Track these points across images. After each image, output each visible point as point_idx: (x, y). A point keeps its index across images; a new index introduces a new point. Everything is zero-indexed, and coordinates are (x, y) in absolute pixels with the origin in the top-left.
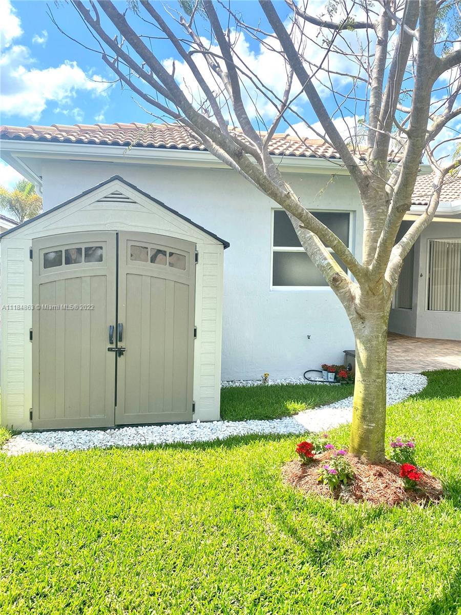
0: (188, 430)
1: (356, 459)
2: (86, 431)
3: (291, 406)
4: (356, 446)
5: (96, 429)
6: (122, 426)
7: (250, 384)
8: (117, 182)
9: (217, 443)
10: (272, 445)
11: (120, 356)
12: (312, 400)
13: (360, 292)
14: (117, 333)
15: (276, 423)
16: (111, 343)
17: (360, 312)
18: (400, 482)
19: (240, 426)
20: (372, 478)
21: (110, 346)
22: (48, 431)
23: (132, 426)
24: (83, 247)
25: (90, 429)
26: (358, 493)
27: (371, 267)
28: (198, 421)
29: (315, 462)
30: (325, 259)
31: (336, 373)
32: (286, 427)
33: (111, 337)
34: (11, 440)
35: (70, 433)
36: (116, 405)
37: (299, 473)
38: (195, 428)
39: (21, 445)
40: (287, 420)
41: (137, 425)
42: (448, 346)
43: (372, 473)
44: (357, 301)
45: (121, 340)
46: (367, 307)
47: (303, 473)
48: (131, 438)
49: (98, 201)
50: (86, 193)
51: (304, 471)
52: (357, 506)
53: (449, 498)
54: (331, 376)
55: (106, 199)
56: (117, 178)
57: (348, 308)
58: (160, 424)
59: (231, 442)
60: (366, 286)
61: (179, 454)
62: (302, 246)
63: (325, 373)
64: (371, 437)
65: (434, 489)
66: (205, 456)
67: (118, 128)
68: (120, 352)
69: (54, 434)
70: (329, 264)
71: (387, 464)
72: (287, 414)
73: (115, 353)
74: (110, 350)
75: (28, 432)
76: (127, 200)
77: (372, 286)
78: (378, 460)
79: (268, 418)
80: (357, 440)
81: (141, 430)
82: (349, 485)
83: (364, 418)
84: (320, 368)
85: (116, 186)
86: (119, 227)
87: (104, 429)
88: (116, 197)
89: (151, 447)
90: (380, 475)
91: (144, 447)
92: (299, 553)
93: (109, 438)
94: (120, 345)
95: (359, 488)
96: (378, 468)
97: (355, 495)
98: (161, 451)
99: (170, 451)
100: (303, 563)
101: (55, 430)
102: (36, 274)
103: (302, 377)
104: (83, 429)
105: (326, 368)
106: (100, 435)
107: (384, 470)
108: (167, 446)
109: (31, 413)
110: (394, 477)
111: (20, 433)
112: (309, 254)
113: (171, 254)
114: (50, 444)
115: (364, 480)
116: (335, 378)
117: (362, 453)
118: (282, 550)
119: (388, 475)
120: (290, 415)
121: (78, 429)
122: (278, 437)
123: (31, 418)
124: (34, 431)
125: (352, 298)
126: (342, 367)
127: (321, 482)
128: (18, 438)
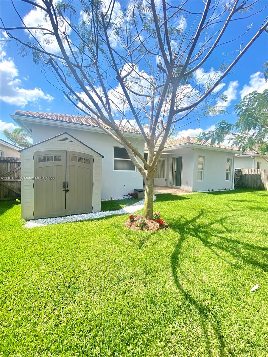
0: (91, 215)
1: (146, 219)
2: (55, 218)
3: (122, 206)
4: (146, 215)
5: (58, 217)
6: (68, 215)
7: (107, 200)
8: (66, 134)
9: (102, 218)
10: (119, 217)
11: (67, 192)
12: (127, 204)
13: (147, 172)
14: (66, 185)
15: (118, 211)
16: (64, 188)
17: (147, 178)
18: (158, 224)
19: (108, 213)
20: (151, 224)
21: (64, 189)
22: (40, 219)
23: (71, 215)
24: (54, 156)
25: (56, 217)
26: (148, 228)
27: (151, 165)
28: (94, 212)
29: (135, 221)
30: (137, 163)
31: (132, 196)
32: (121, 212)
33: (64, 186)
34: (26, 223)
35: (49, 219)
36: (65, 209)
37: (130, 224)
38: (93, 214)
39: (31, 225)
40: (121, 210)
41: (73, 215)
42: (160, 187)
43: (150, 222)
44: (146, 175)
45: (67, 187)
46: (149, 176)
47: (131, 224)
48: (72, 219)
49: (59, 140)
50: (54, 138)
51: (132, 224)
52: (148, 232)
53: (170, 227)
54: (131, 197)
55: (62, 140)
56: (66, 133)
57: (143, 177)
58: (81, 214)
59: (107, 217)
60: (149, 171)
61: (91, 223)
62: (130, 159)
63: (129, 196)
64: (150, 212)
65: (166, 225)
66: (99, 222)
67: (60, 115)
68: (67, 191)
69: (43, 220)
70: (138, 164)
71: (154, 220)
72: (121, 208)
73: (65, 191)
74: (63, 190)
75: (33, 220)
76: (69, 141)
77: (151, 170)
78: (151, 219)
79: (116, 210)
80: (146, 213)
81: (75, 216)
82: (145, 226)
83: (148, 207)
84: (127, 195)
85: (66, 136)
86: (67, 150)
87: (61, 217)
88: (66, 139)
89: (80, 221)
90: (153, 223)
91: (78, 221)
92: (136, 246)
93: (64, 219)
94: (67, 189)
95: (148, 227)
96: (152, 221)
97: (147, 229)
98: (84, 222)
99: (87, 222)
100: (137, 249)
101: (43, 219)
102: (35, 164)
103: (122, 197)
104: (54, 218)
105: (129, 194)
106: (61, 219)
107: (154, 221)
108: (86, 220)
109: (34, 213)
110: (156, 223)
111: (29, 220)
112: (132, 161)
113: (85, 159)
114: (43, 223)
115: (149, 224)
116: (132, 197)
117: (147, 217)
118: (131, 246)
119: (155, 223)
120: (122, 209)
121: (52, 218)
122: (120, 215)
123: (34, 215)
124: (35, 219)
125: (145, 174)
126: (134, 194)
127: (137, 226)
128: (29, 222)
